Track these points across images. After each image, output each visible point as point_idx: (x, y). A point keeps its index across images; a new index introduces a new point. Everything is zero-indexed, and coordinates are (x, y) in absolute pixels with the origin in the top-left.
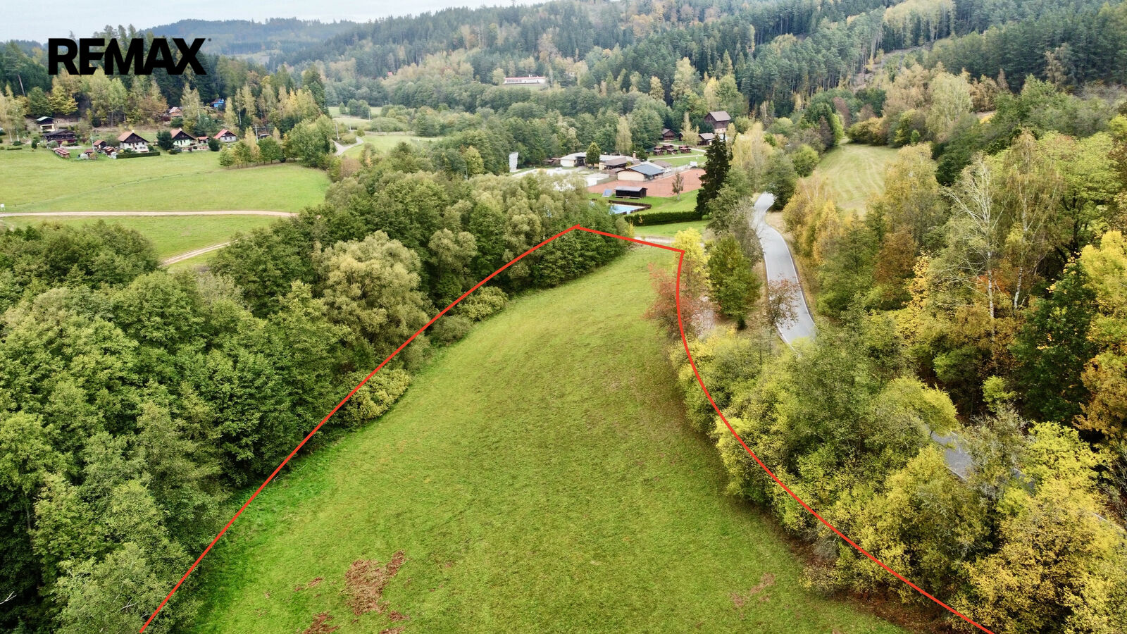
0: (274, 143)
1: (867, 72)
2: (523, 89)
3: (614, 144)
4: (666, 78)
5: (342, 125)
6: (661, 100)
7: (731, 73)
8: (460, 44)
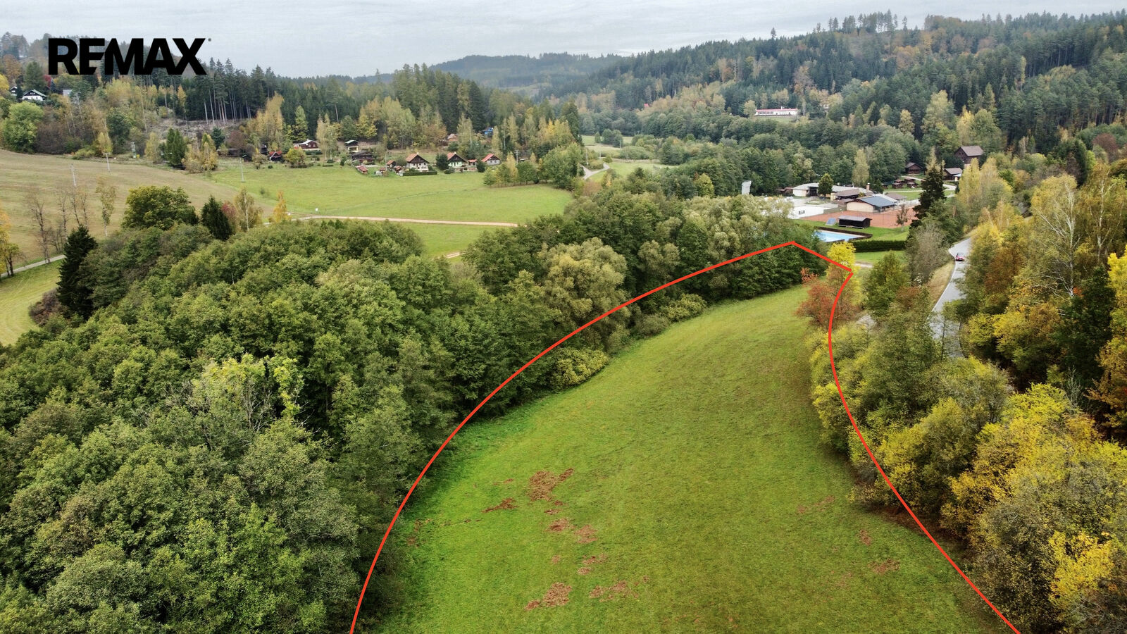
0: (531, 166)
3: (850, 176)
4: (918, 111)
5: (593, 152)
6: (909, 134)
7: (991, 107)
8: (715, 77)
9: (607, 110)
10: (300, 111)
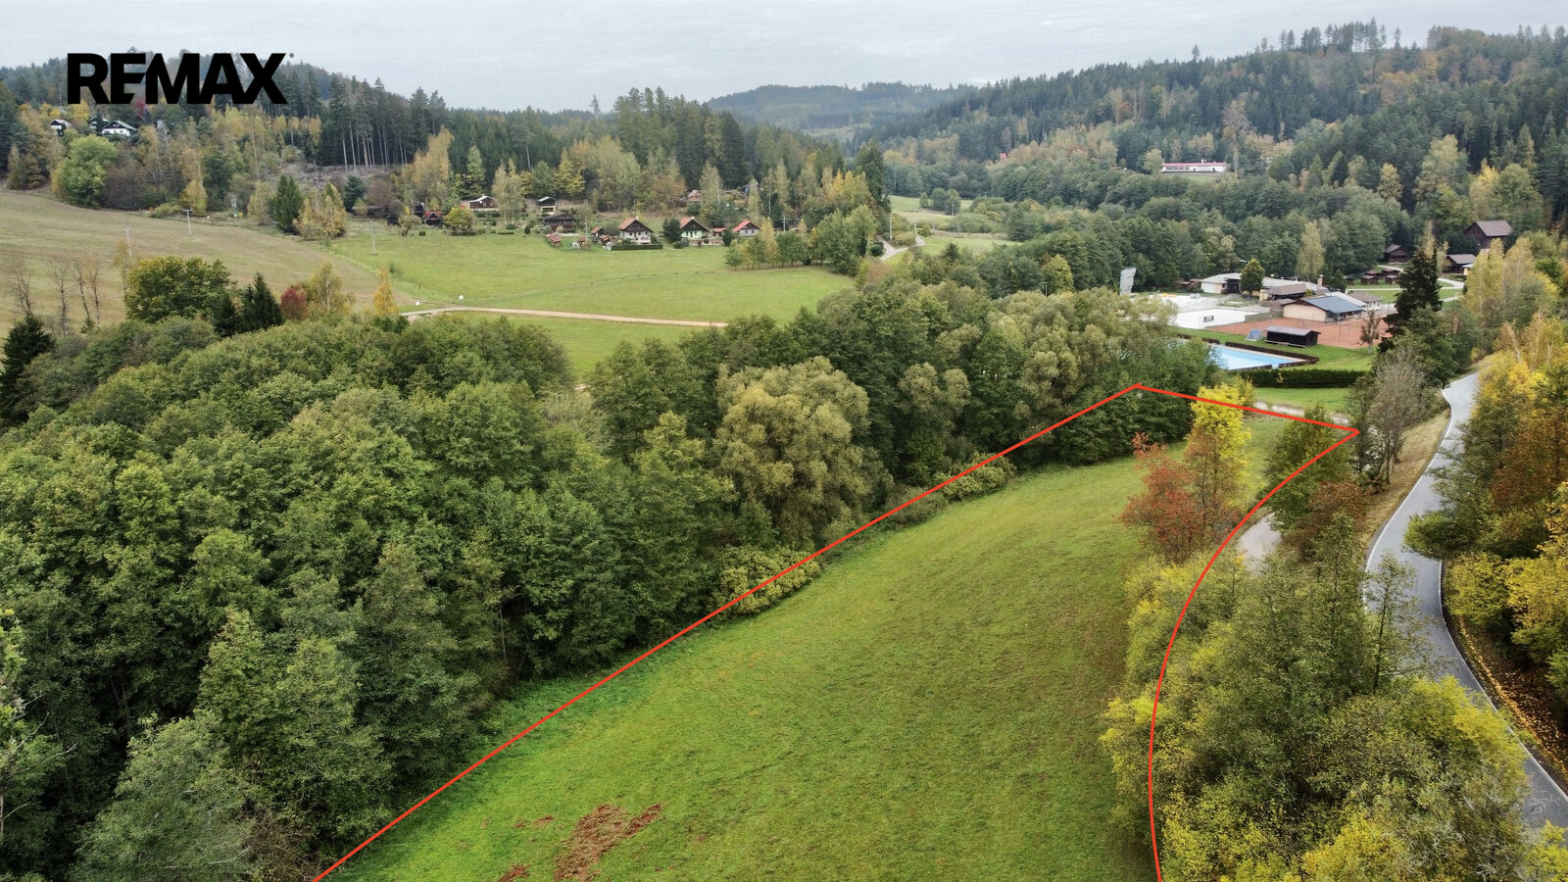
0: (799, 239)
3: (1294, 262)
4: (1408, 166)
6: (1393, 200)
7: (1528, 162)
8: (1108, 115)
9: (944, 161)
10: (475, 154)
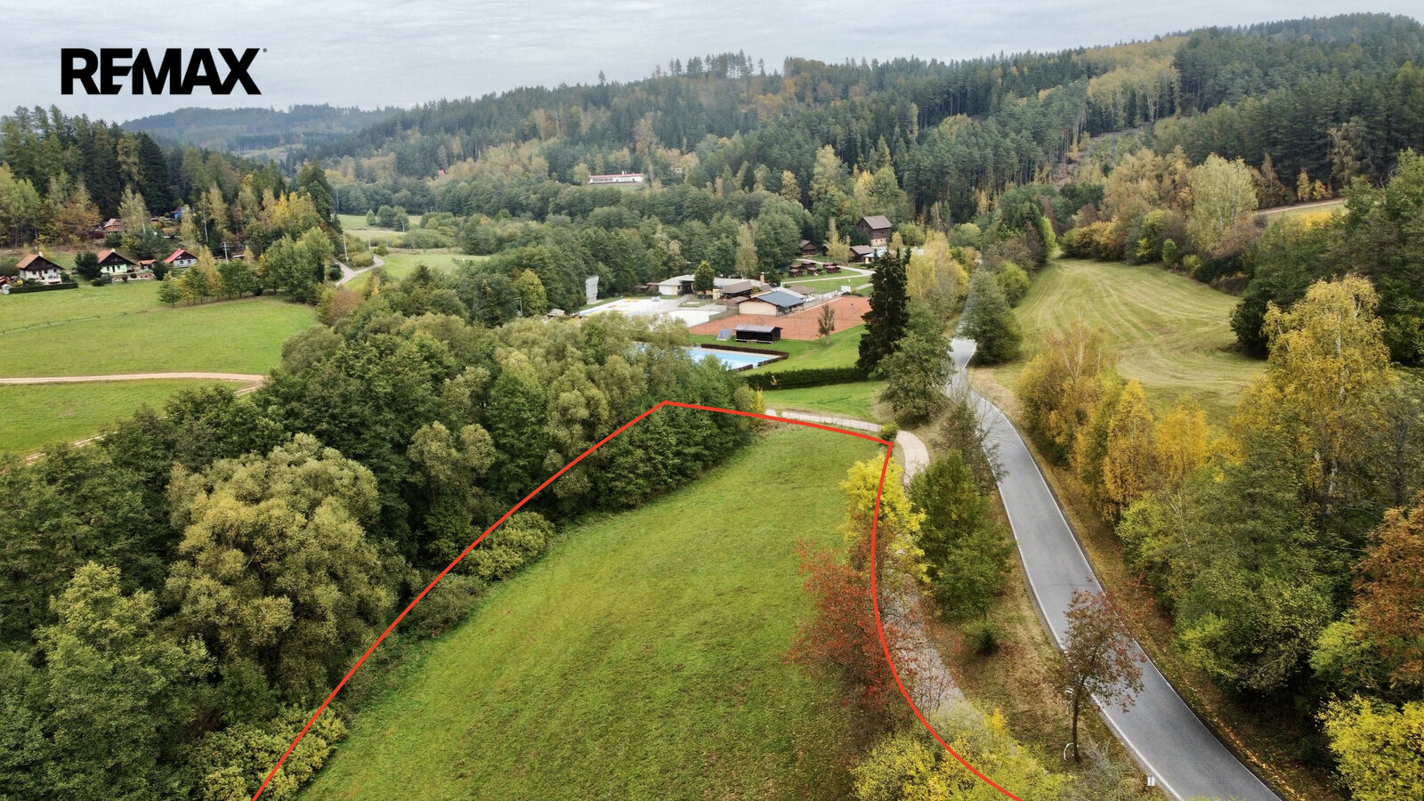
0: (245, 268)
1: (1070, 161)
2: (611, 189)
3: (734, 262)
4: (803, 172)
5: (357, 240)
6: (796, 202)
7: (888, 166)
8: (532, 133)
9: (384, 179)
